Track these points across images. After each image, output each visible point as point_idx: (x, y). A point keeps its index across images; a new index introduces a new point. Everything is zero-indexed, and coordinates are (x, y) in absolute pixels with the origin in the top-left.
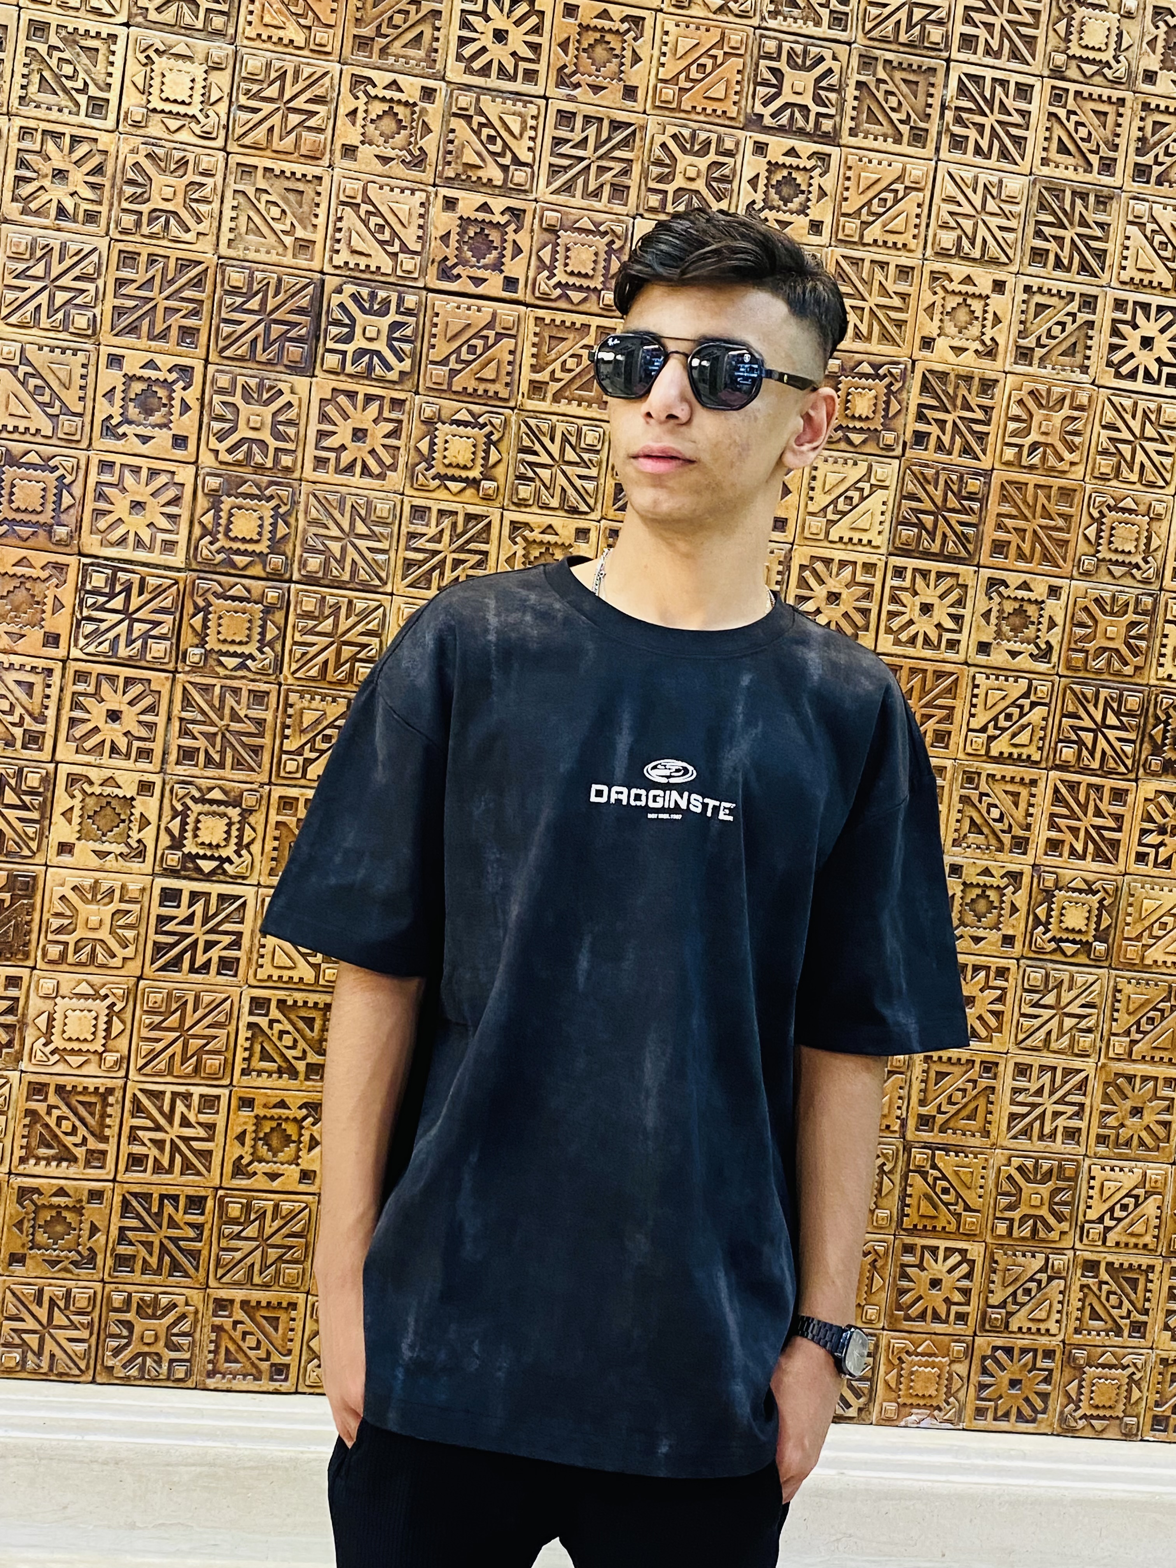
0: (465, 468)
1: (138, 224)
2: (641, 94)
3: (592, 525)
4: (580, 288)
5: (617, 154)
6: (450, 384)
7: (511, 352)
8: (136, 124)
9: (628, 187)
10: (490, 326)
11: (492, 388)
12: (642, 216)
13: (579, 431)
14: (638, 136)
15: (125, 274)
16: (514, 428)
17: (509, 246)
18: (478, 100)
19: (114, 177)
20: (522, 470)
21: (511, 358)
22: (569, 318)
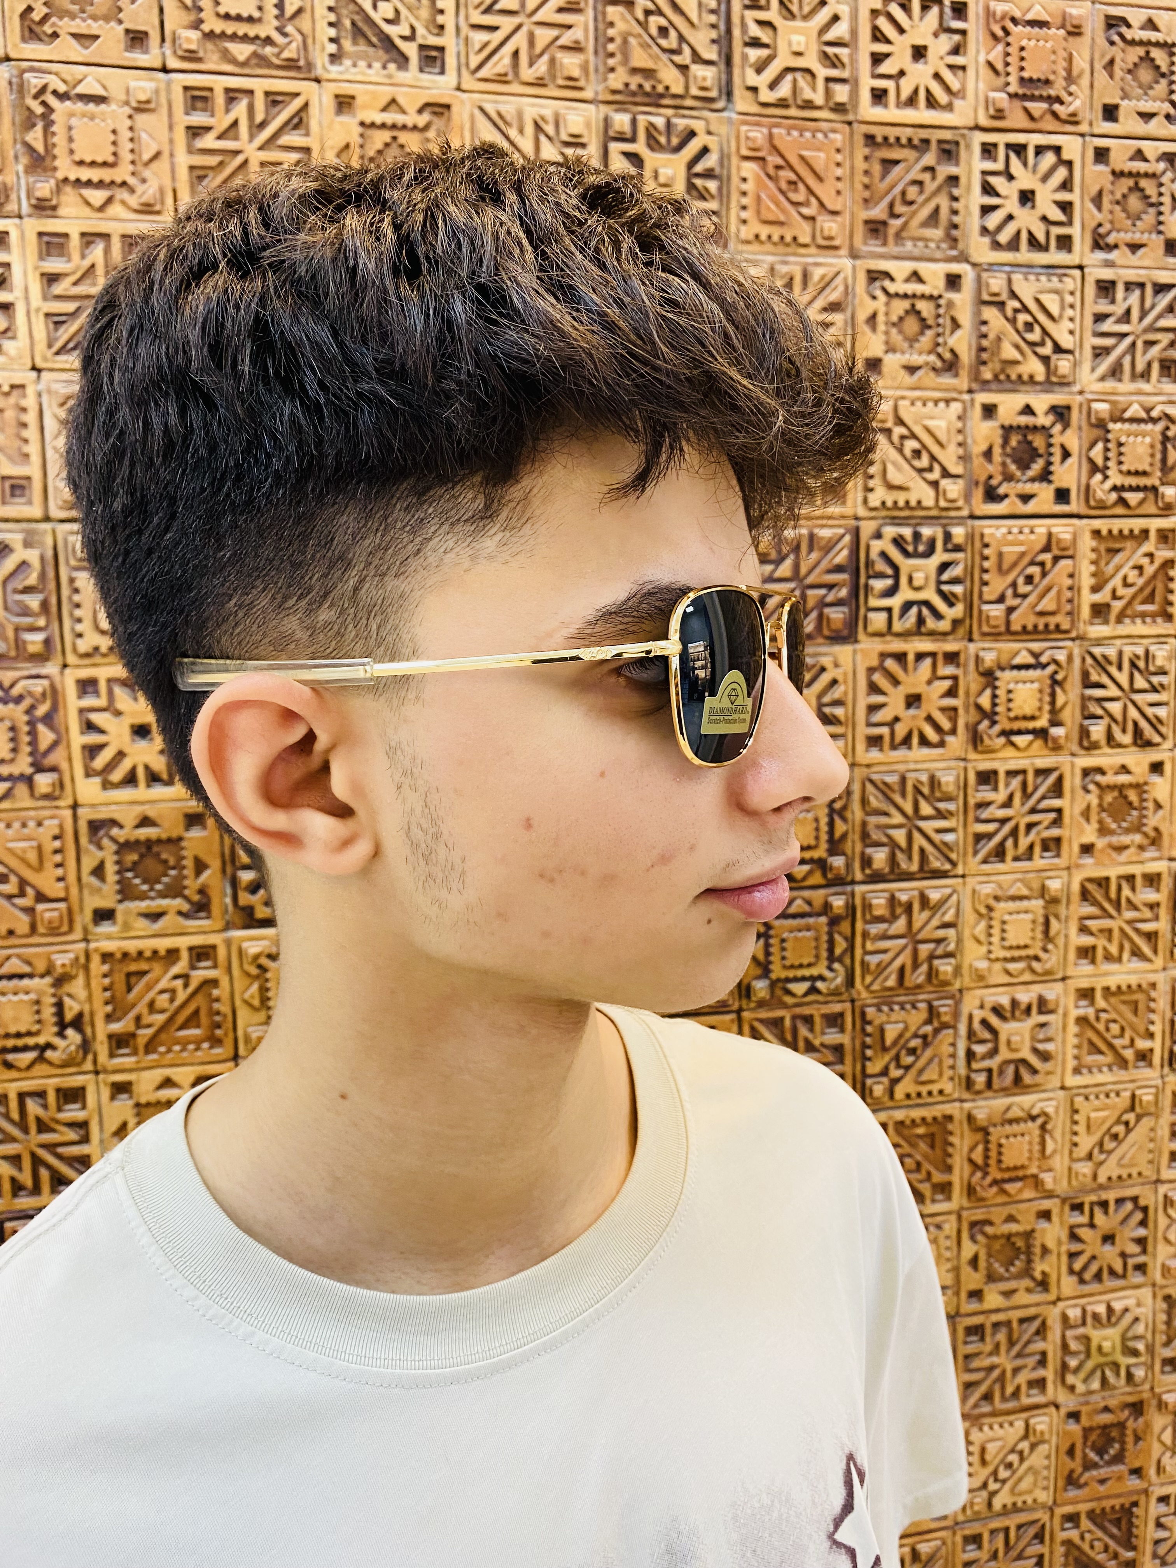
0: (1032, 717)
3: (1165, 756)
4: (1138, 489)
5: (1162, 323)
6: (1008, 625)
7: (1071, 576)
10: (1047, 549)
11: (1052, 621)
13: (1147, 652)
16: (1077, 662)
17: (1057, 451)
18: (1010, 281)
20: (1090, 709)
21: (1069, 582)
22: (1127, 525)
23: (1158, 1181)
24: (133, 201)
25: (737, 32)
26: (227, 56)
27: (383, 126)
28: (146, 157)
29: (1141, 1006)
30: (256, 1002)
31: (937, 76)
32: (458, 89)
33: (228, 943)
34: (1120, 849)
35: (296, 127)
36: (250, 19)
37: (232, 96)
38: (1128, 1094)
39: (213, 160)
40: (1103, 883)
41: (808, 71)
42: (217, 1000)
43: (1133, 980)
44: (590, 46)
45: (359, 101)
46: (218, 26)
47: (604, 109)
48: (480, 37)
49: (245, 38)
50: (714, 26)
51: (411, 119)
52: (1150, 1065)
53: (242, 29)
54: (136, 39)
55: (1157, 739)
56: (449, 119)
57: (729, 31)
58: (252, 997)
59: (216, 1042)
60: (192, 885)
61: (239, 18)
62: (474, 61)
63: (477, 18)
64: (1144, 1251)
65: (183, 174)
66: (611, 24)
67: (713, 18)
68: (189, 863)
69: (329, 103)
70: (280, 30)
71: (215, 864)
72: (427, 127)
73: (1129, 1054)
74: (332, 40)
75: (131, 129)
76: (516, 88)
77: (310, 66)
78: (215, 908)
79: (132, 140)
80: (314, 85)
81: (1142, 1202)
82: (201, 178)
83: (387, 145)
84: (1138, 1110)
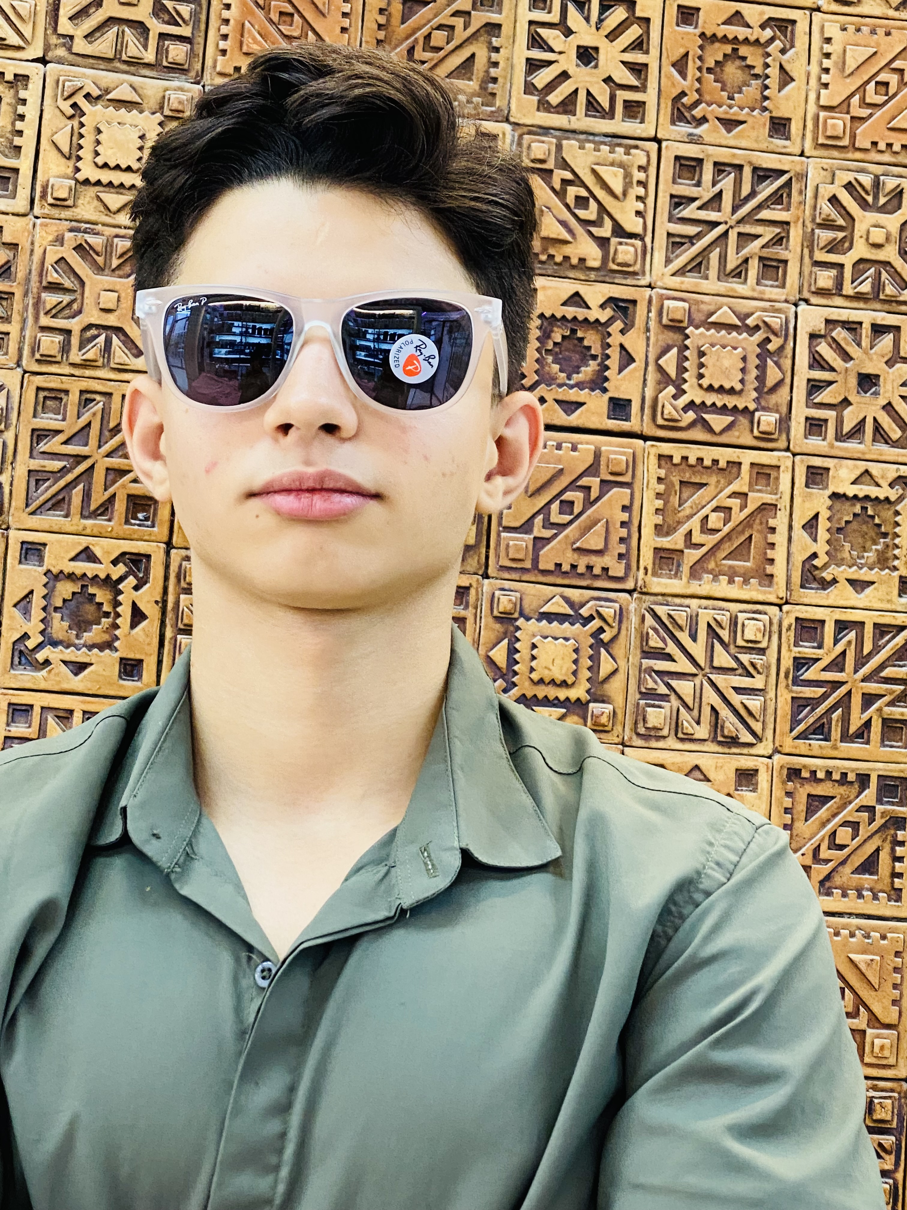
0: (564, 684)
1: (65, 348)
2: (795, 128)
3: (760, 763)
4: (724, 410)
5: (765, 214)
6: (535, 561)
7: (625, 508)
8: (59, 203)
9: (785, 262)
10: (592, 470)
11: (598, 563)
12: (807, 301)
13: (734, 622)
14: (795, 187)
15: (47, 421)
16: (634, 620)
17: (614, 353)
18: (559, 147)
19: (28, 280)
20: (651, 684)
21: (625, 516)
22: (709, 454)
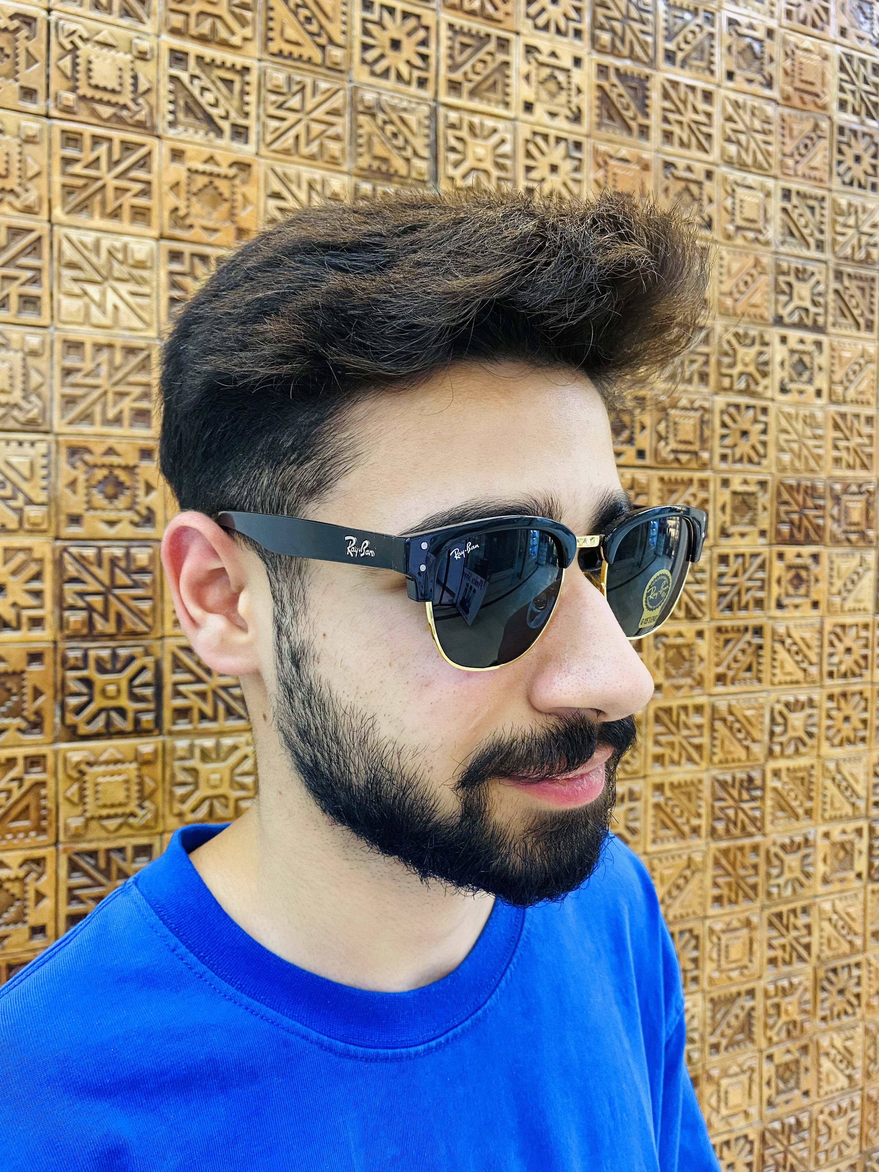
23: (705, 917)
24: (18, 204)
25: (441, 142)
26: (94, 113)
27: (204, 173)
28: (30, 174)
29: (694, 796)
30: (76, 799)
31: (565, 184)
32: (257, 154)
33: (56, 753)
34: (678, 688)
35: (142, 166)
36: (113, 91)
37: (96, 140)
38: (685, 857)
39: (80, 182)
40: (668, 711)
41: (486, 172)
42: (45, 797)
43: (688, 777)
44: (347, 138)
45: (188, 154)
46: (90, 93)
47: (355, 179)
48: (274, 124)
49: (108, 103)
50: (427, 136)
51: (224, 170)
52: (699, 836)
53: (106, 97)
54: (28, 93)
55: (699, 615)
56: (249, 175)
57: (436, 141)
58: (73, 794)
59: (41, 831)
60: (30, 707)
61: (105, 89)
62: (269, 138)
63: (272, 111)
64: (697, 967)
65: (57, 189)
66: (361, 126)
67: (426, 131)
68: (28, 691)
69: (166, 152)
70: (134, 100)
71: (49, 692)
72: (234, 177)
73: (686, 829)
74: (171, 112)
75: (20, 153)
76: (296, 158)
77: (154, 127)
78: (47, 726)
79: (20, 161)
80: (156, 141)
81: (696, 932)
82: (70, 193)
83: (206, 186)
84: (693, 867)
